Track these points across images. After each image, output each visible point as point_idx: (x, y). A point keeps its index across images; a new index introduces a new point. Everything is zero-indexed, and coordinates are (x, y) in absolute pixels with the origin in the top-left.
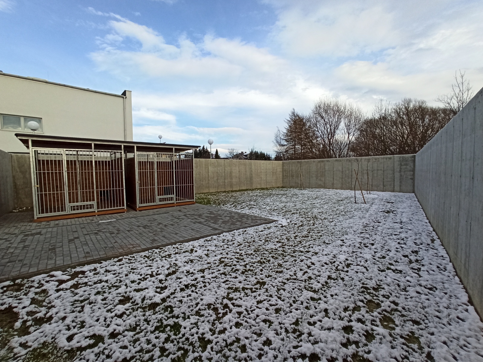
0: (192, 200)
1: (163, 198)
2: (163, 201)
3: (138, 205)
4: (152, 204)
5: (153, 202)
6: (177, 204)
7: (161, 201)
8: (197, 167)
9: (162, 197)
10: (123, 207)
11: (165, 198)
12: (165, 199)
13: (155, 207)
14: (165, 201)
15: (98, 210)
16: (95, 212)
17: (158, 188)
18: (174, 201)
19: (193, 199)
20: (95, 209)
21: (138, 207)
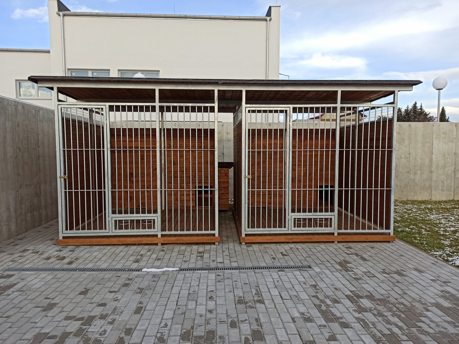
0: (384, 231)
1: (304, 219)
2: (304, 226)
3: (245, 229)
4: (278, 230)
5: (280, 227)
6: (341, 238)
7: (299, 226)
8: (401, 141)
9: (301, 215)
10: (213, 232)
11: (310, 220)
12: (310, 222)
13: (283, 239)
14: (310, 226)
15: (164, 233)
16: (157, 236)
17: (293, 192)
18: (333, 229)
19: (388, 227)
20: (157, 230)
21: (243, 235)
